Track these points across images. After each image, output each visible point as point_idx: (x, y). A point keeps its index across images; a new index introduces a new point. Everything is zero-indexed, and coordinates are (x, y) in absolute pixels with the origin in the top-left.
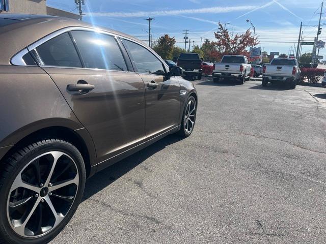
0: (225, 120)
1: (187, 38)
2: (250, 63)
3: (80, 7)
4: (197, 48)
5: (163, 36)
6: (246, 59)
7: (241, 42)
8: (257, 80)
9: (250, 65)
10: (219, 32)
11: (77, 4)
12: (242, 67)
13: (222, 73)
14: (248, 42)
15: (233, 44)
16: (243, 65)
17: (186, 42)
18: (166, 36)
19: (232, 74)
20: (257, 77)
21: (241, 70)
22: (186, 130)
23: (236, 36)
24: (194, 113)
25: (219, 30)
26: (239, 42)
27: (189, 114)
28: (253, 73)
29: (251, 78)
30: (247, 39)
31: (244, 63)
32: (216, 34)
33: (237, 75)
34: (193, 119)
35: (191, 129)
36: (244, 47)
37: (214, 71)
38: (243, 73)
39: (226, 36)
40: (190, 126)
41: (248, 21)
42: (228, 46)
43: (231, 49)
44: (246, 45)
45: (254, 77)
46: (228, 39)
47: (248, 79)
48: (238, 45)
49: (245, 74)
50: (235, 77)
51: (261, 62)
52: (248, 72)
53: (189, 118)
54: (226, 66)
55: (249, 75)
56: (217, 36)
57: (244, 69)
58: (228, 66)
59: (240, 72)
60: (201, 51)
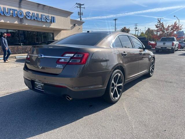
0: (167, 70)
1: (136, 28)
2: (178, 41)
3: (80, 17)
4: (142, 33)
5: (123, 28)
6: (175, 39)
7: (172, 29)
8: (182, 50)
9: (178, 42)
10: (158, 24)
11: (79, 15)
12: (173, 43)
13: (161, 47)
14: (176, 29)
15: (167, 30)
16: (174, 42)
17: (136, 31)
18: (125, 28)
19: (167, 48)
20: (182, 49)
21: (173, 45)
22: (151, 73)
23: (169, 26)
24: (154, 66)
25: (158, 23)
26: (170, 29)
27: (152, 66)
28: (180, 46)
29: (179, 49)
30: (175, 27)
31: (174, 41)
32: (156, 26)
33: (170, 48)
34: (153, 69)
35: (152, 73)
36: (173, 32)
37: (156, 46)
38: (174, 47)
39: (163, 26)
40: (152, 72)
41: (175, 16)
42: (163, 32)
43: (166, 33)
44: (175, 30)
45: (180, 49)
46: (164, 28)
47: (177, 50)
48: (170, 31)
49: (175, 47)
50: (169, 49)
51: (184, 40)
52: (177, 46)
53: (151, 68)
54: (163, 43)
55: (177, 48)
56: (157, 27)
57: (174, 45)
58: (165, 43)
59: (172, 46)
60: (145, 35)
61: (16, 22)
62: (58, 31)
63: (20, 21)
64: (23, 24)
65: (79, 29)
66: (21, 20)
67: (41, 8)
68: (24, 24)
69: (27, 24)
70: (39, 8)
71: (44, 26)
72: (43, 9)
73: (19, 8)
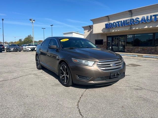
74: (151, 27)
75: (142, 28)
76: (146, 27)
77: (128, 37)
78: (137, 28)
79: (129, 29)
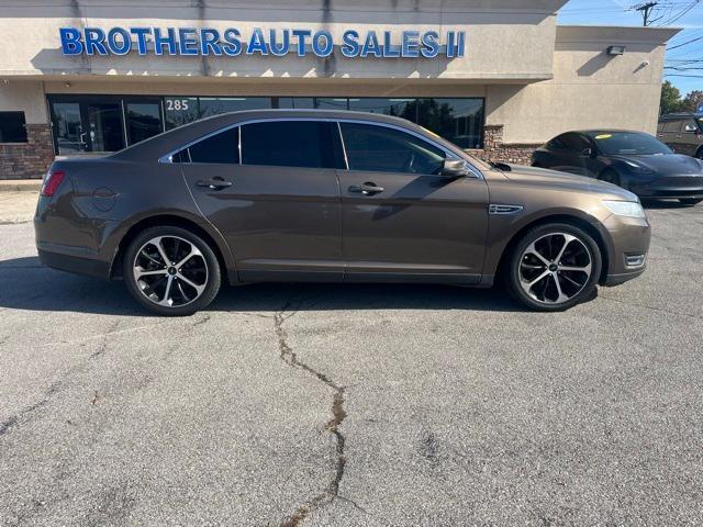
61: (311, 74)
62: (508, 89)
63: (323, 66)
64: (334, 76)
65: (643, 66)
66: (328, 64)
67: (408, 9)
68: (336, 78)
69: (346, 76)
70: (398, 9)
71: (416, 75)
72: (416, 10)
73: (323, 22)
74: (286, 75)
75: (254, 75)
76: (269, 74)
77: (170, 109)
78: (234, 74)
79: (197, 74)
